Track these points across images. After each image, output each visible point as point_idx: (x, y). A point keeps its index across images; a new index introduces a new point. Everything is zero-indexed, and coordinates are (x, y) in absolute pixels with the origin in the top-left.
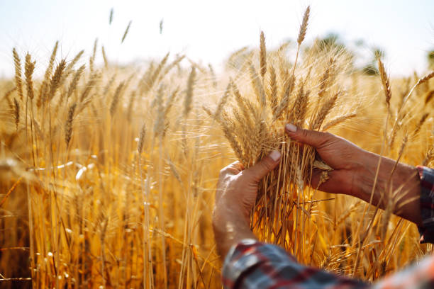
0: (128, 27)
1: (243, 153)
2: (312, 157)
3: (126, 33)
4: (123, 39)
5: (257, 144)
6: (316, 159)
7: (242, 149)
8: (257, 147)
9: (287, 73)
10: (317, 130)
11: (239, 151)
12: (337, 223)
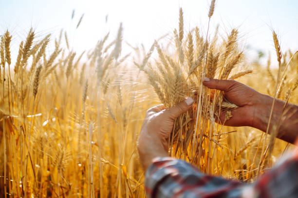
0: (81, 18)
1: (165, 97)
2: (221, 100)
3: (80, 22)
4: (78, 26)
5: (174, 92)
6: (224, 101)
7: (164, 93)
8: (174, 94)
9: (202, 40)
10: (225, 79)
11: (161, 95)
12: (236, 155)
